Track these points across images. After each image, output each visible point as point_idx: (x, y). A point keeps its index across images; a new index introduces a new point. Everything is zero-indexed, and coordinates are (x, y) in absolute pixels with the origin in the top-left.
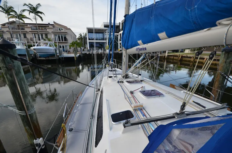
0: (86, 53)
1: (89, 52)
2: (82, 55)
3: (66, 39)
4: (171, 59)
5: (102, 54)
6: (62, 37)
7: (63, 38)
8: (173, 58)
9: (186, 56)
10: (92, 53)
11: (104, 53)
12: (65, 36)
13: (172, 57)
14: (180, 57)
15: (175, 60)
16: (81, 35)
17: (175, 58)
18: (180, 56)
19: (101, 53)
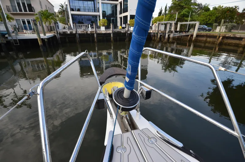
0: (65, 32)
1: (71, 31)
2: (58, 36)
3: (31, 8)
4: (200, 41)
5: (94, 34)
6: (24, 4)
7: (26, 5)
8: (206, 40)
9: (232, 36)
10: (76, 31)
11: (96, 31)
12: (29, 3)
13: (204, 39)
14: (221, 38)
15: (209, 42)
16: (62, 7)
17: (208, 39)
18: (219, 37)
19: (92, 32)
